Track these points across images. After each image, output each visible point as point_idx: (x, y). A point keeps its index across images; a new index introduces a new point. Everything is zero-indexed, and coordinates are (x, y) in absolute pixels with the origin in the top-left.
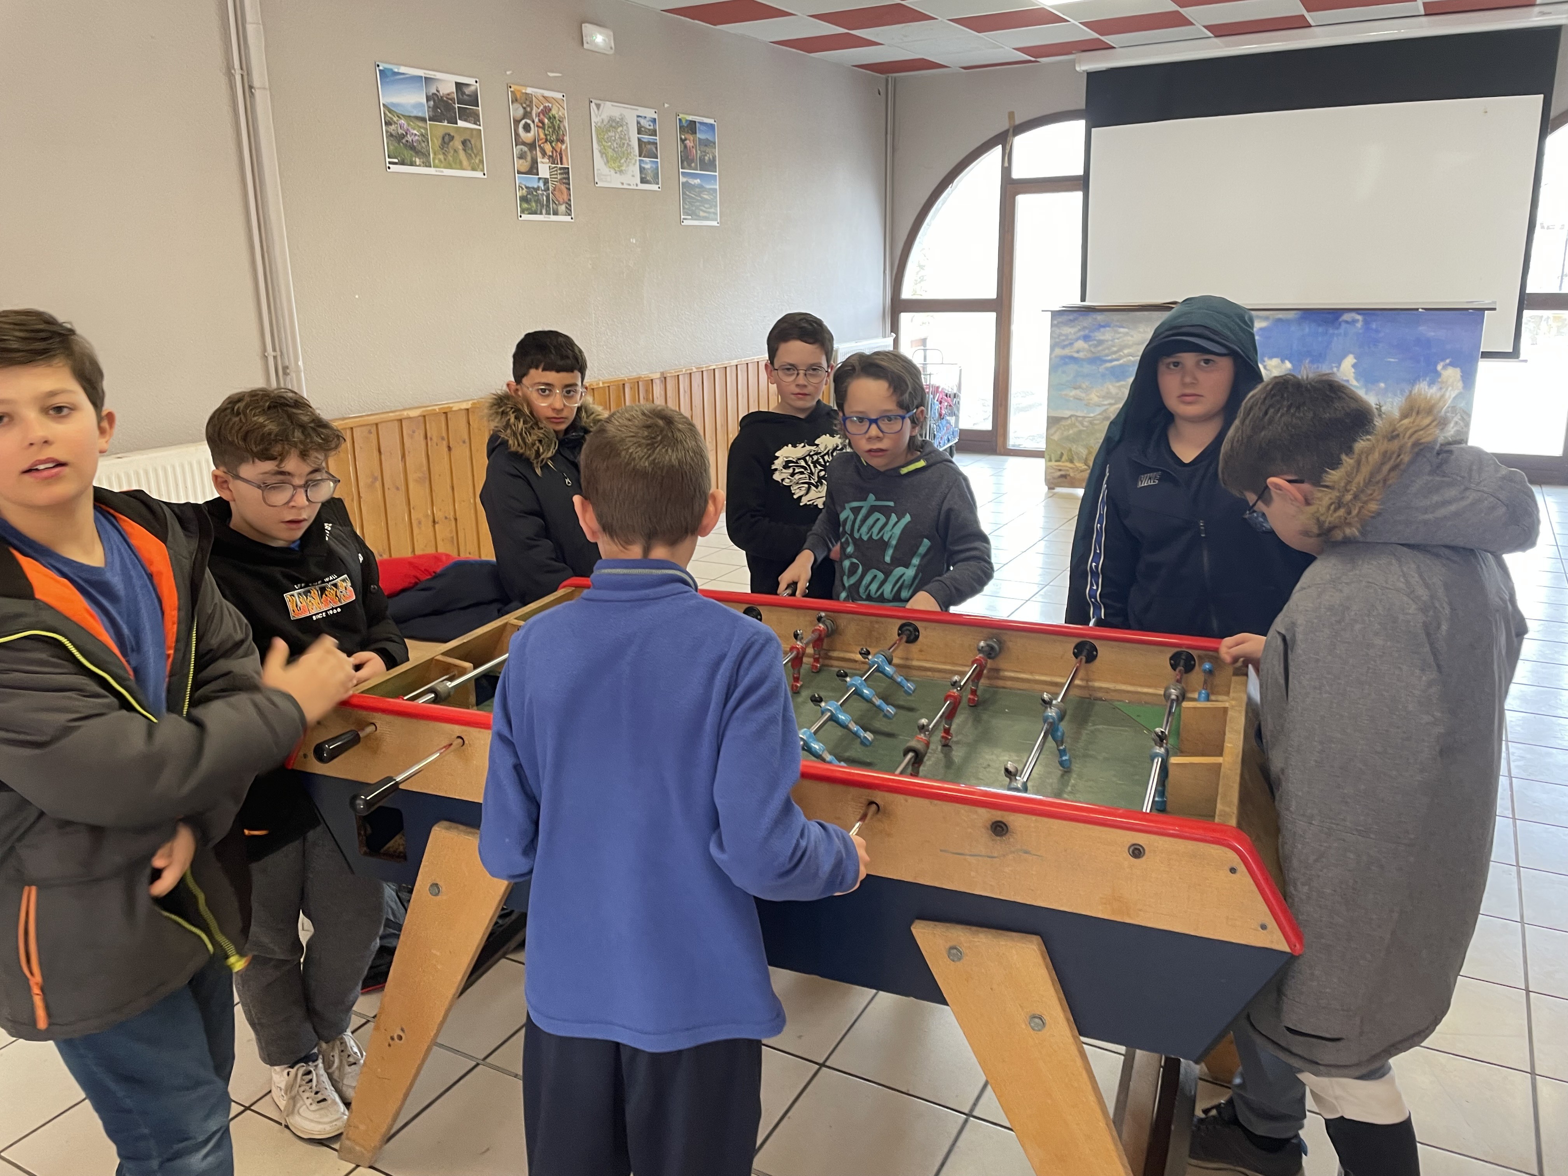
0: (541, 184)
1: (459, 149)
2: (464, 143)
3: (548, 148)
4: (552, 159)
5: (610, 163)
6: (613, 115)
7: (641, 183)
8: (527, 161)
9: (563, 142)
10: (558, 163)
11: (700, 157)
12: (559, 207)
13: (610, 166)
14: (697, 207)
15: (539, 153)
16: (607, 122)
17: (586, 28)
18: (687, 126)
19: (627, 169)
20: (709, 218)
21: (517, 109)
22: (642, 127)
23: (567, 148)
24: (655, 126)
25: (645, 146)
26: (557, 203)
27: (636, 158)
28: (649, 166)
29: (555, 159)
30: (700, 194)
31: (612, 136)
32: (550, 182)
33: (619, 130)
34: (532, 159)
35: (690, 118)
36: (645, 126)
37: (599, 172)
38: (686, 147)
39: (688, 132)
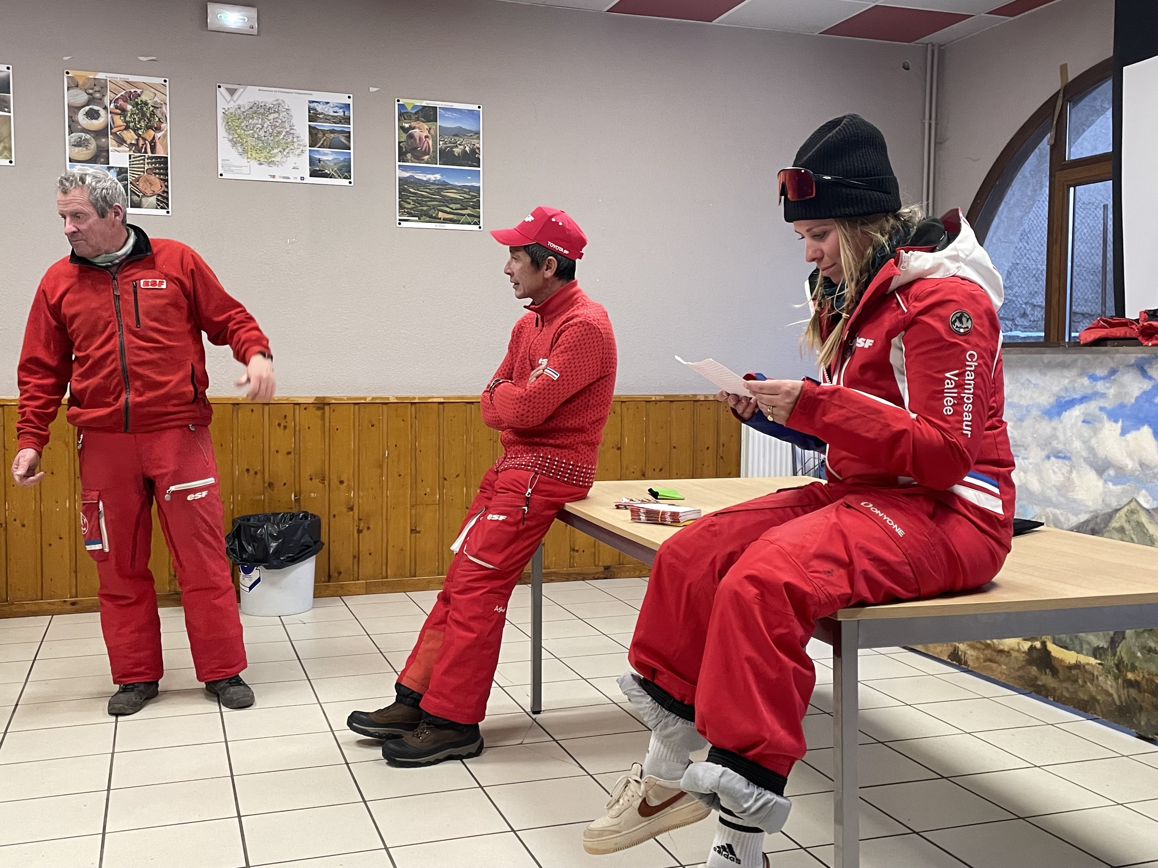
4: (135, 147)
5: (250, 153)
6: (260, 101)
7: (311, 176)
8: (89, 150)
9: (158, 129)
10: (146, 152)
11: (443, 148)
12: (144, 200)
13: (250, 156)
14: (432, 207)
15: (112, 142)
16: (247, 108)
17: (212, 8)
18: (416, 113)
19: (284, 159)
20: (460, 221)
21: (77, 95)
22: (320, 114)
23: (165, 136)
24: (347, 113)
25: (324, 135)
26: (141, 194)
27: (304, 148)
28: (330, 158)
29: (142, 147)
30: (438, 192)
31: (257, 124)
32: (129, 172)
33: (271, 117)
34: (98, 146)
35: (424, 103)
36: (326, 113)
37: (227, 162)
38: (411, 136)
39: (417, 119)
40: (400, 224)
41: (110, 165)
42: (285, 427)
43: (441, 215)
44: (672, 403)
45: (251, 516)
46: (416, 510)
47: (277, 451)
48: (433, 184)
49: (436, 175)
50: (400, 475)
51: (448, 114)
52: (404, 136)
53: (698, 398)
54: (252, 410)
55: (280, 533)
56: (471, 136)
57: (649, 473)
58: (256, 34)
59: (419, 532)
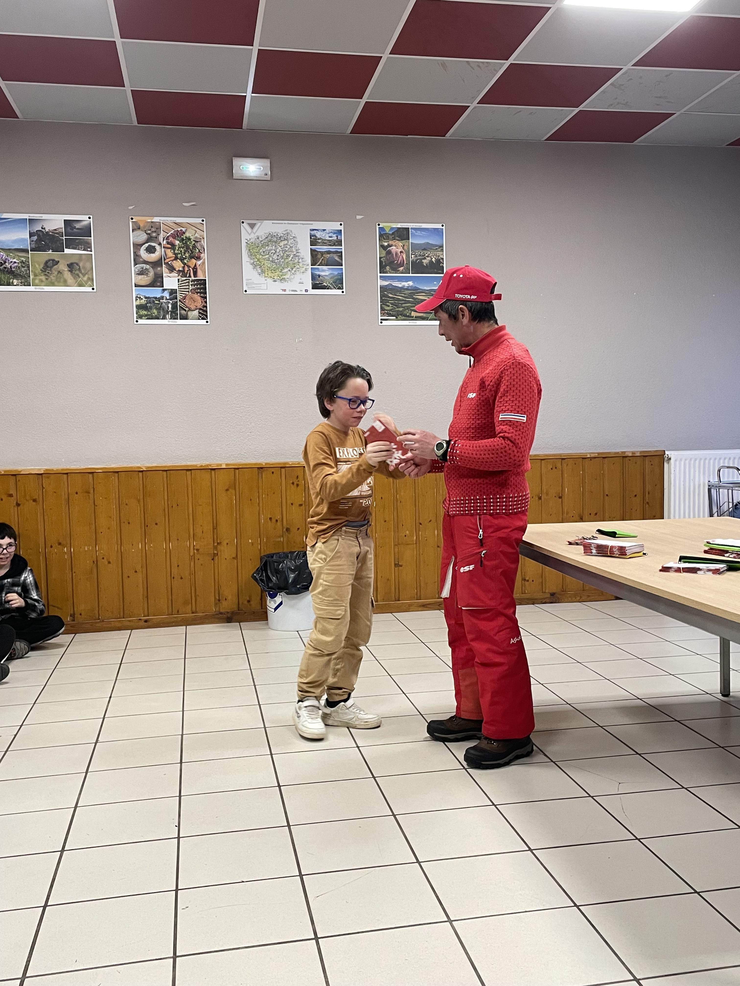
0: (166, 295)
1: (64, 270)
2: (71, 266)
3: (178, 265)
4: (182, 273)
5: (266, 273)
6: (273, 231)
7: (313, 288)
8: (149, 277)
9: (198, 258)
10: (190, 276)
11: (414, 261)
12: (189, 313)
13: (267, 276)
14: (406, 308)
15: (165, 269)
16: (264, 238)
17: (236, 162)
18: (393, 234)
19: (292, 277)
20: (428, 318)
21: (139, 235)
22: (319, 239)
23: (204, 263)
24: (339, 237)
25: (322, 255)
26: (187, 309)
27: (308, 267)
28: (327, 273)
29: (187, 273)
30: (411, 296)
31: (272, 250)
32: (178, 292)
33: (282, 244)
34: (155, 274)
35: (399, 225)
36: (324, 238)
37: (250, 281)
38: (389, 253)
39: (394, 239)
40: (381, 323)
41: (164, 288)
42: (298, 485)
43: (413, 314)
44: (604, 459)
45: (274, 554)
46: (398, 548)
47: (292, 504)
48: (407, 289)
49: (409, 283)
50: (385, 521)
51: (419, 233)
52: (384, 253)
53: (627, 454)
54: (273, 473)
55: (296, 567)
56: (437, 249)
57: (586, 517)
58: (269, 179)
59: (401, 566)
